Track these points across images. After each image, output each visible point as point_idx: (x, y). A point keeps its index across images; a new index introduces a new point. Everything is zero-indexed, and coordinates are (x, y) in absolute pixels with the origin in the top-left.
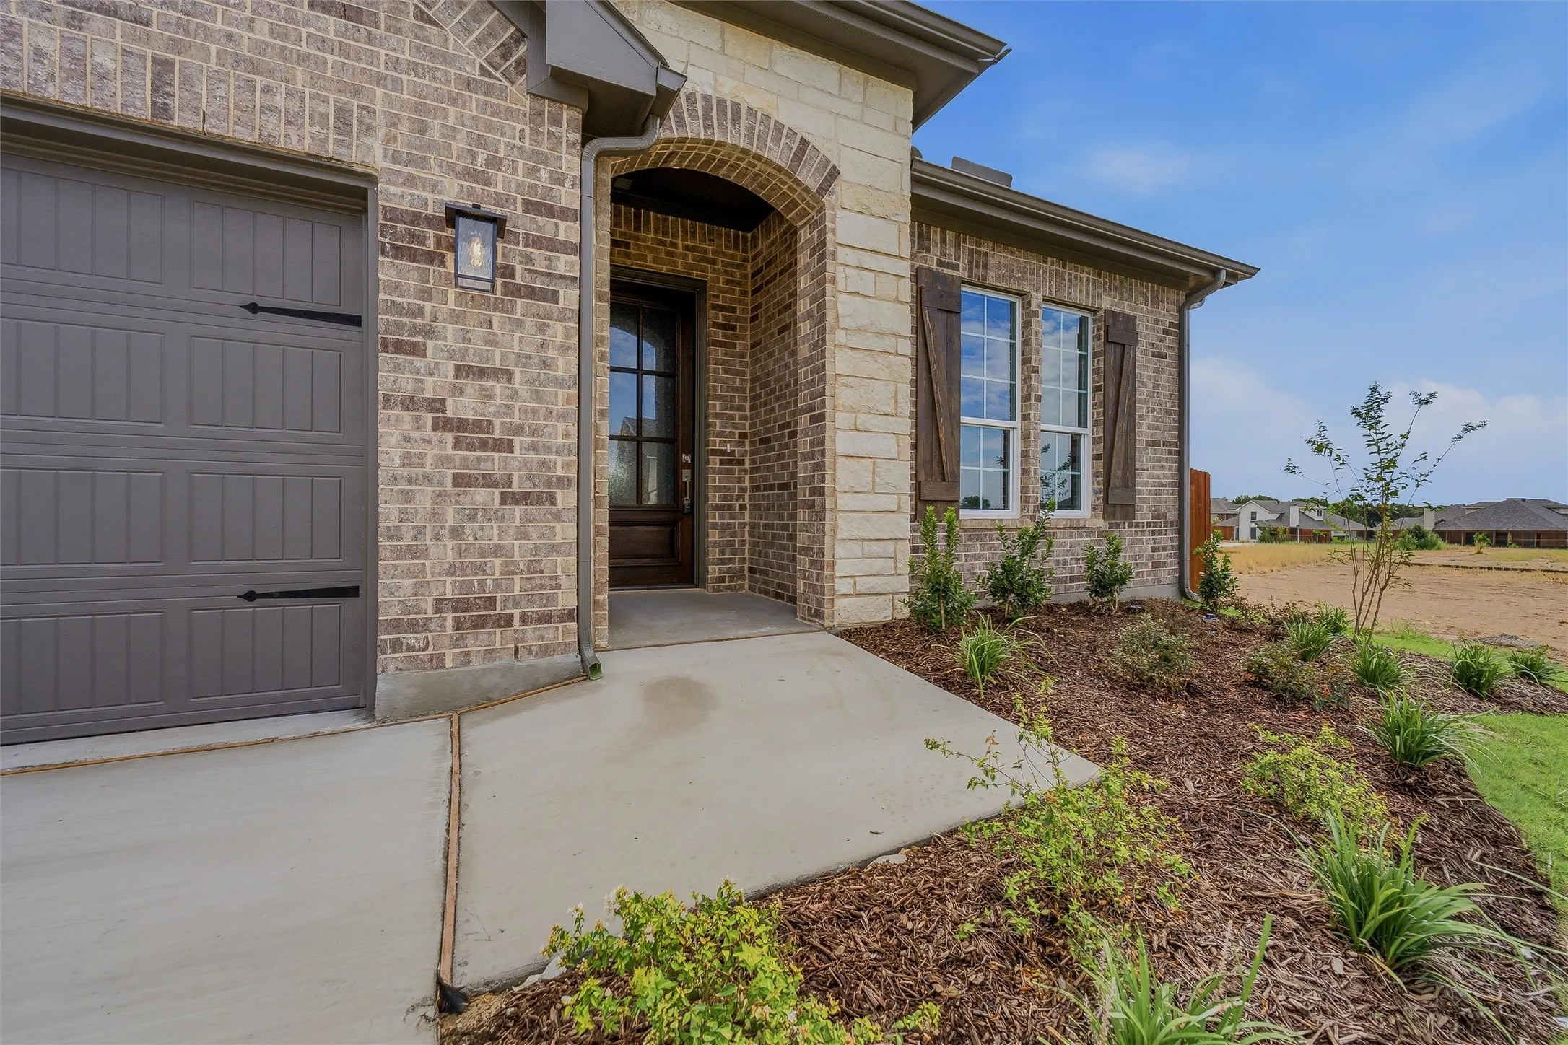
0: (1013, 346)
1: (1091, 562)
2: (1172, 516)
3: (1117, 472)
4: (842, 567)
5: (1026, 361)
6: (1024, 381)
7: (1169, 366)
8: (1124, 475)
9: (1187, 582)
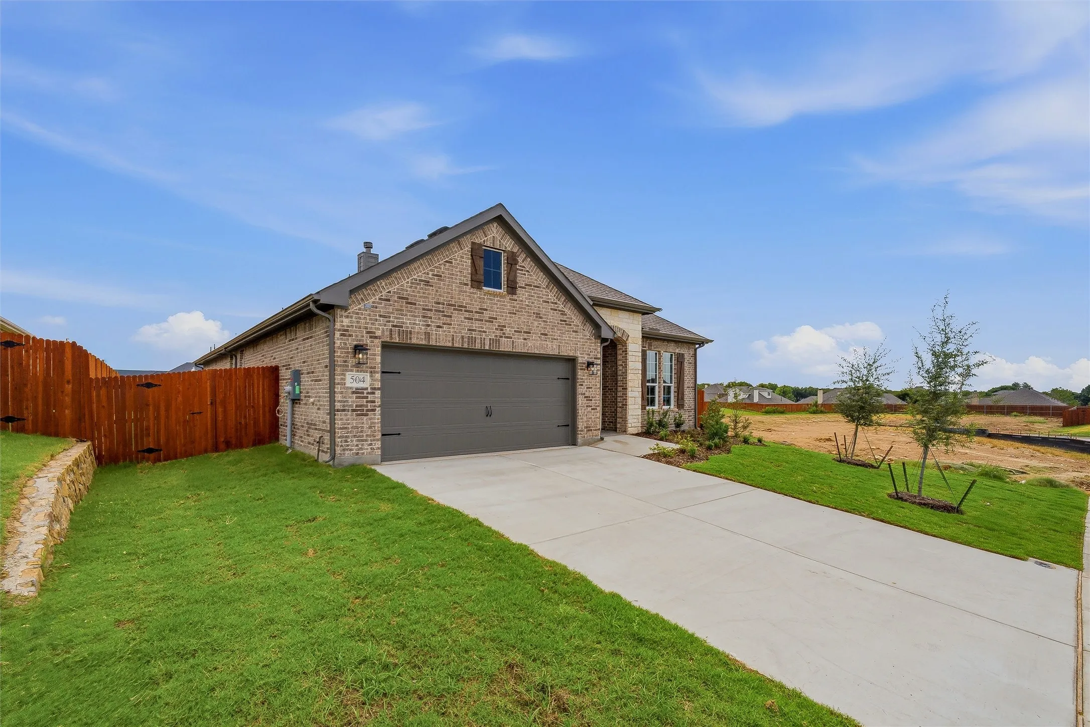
0: (656, 364)
1: (675, 420)
2: (693, 407)
3: (680, 396)
4: (630, 421)
5: (660, 368)
6: (659, 373)
7: (692, 367)
8: (682, 397)
9: (697, 424)
